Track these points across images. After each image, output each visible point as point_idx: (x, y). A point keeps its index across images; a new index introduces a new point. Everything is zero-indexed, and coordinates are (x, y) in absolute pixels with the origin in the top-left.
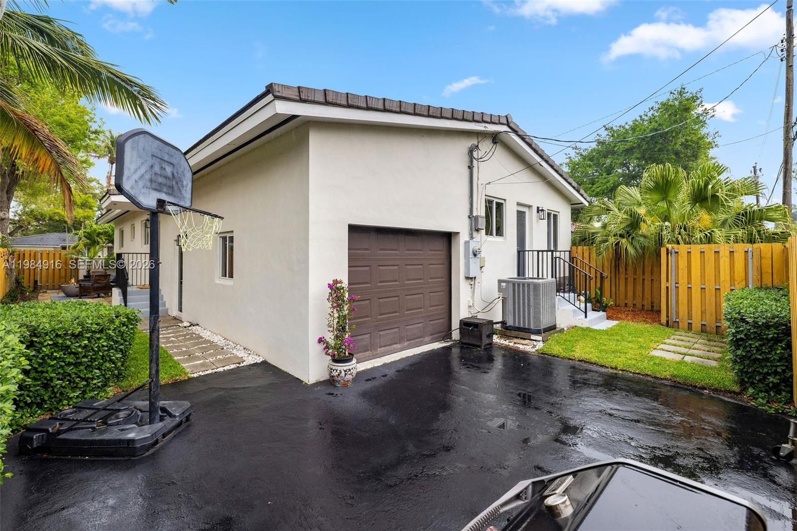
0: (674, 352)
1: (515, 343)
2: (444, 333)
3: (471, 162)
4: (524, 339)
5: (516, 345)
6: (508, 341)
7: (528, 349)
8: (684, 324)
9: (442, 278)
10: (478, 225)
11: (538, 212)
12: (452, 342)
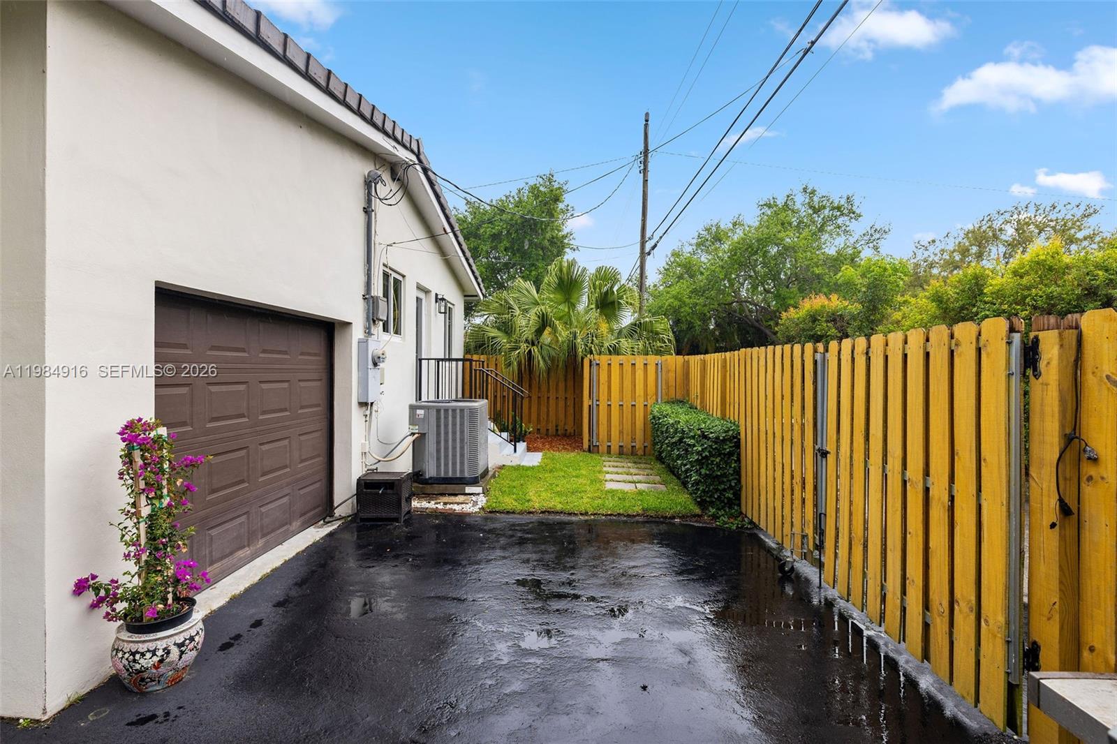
0: (624, 482)
1: (445, 504)
2: (320, 508)
3: (369, 201)
4: (456, 495)
5: (448, 506)
6: (433, 502)
7: (468, 508)
8: (603, 448)
9: (318, 405)
10: (377, 314)
11: (436, 302)
12: (339, 523)
